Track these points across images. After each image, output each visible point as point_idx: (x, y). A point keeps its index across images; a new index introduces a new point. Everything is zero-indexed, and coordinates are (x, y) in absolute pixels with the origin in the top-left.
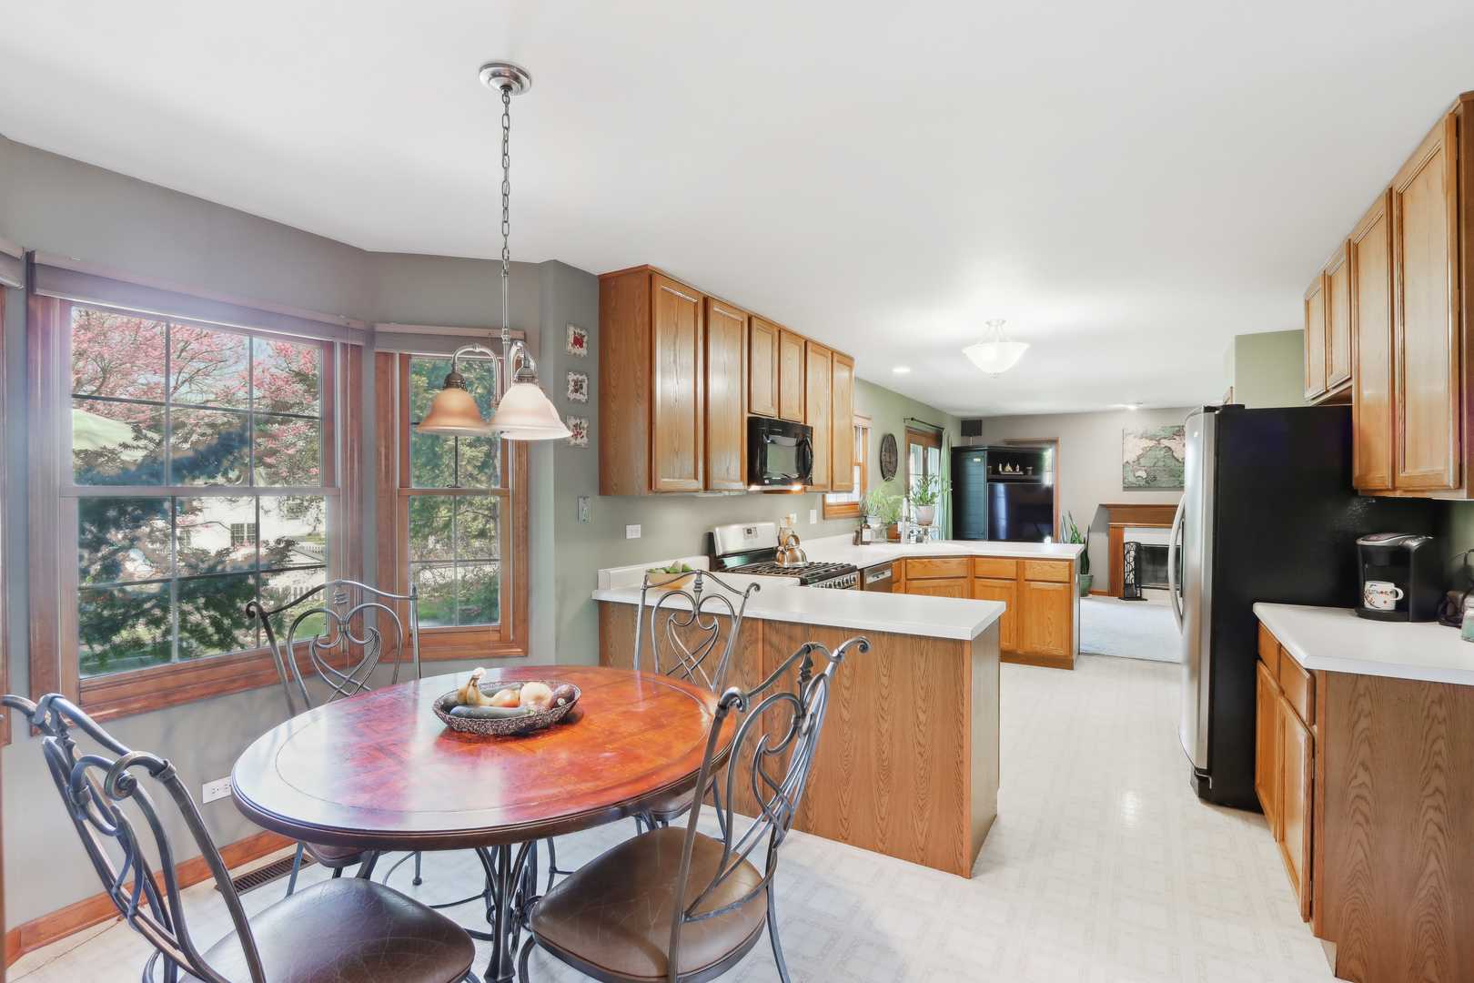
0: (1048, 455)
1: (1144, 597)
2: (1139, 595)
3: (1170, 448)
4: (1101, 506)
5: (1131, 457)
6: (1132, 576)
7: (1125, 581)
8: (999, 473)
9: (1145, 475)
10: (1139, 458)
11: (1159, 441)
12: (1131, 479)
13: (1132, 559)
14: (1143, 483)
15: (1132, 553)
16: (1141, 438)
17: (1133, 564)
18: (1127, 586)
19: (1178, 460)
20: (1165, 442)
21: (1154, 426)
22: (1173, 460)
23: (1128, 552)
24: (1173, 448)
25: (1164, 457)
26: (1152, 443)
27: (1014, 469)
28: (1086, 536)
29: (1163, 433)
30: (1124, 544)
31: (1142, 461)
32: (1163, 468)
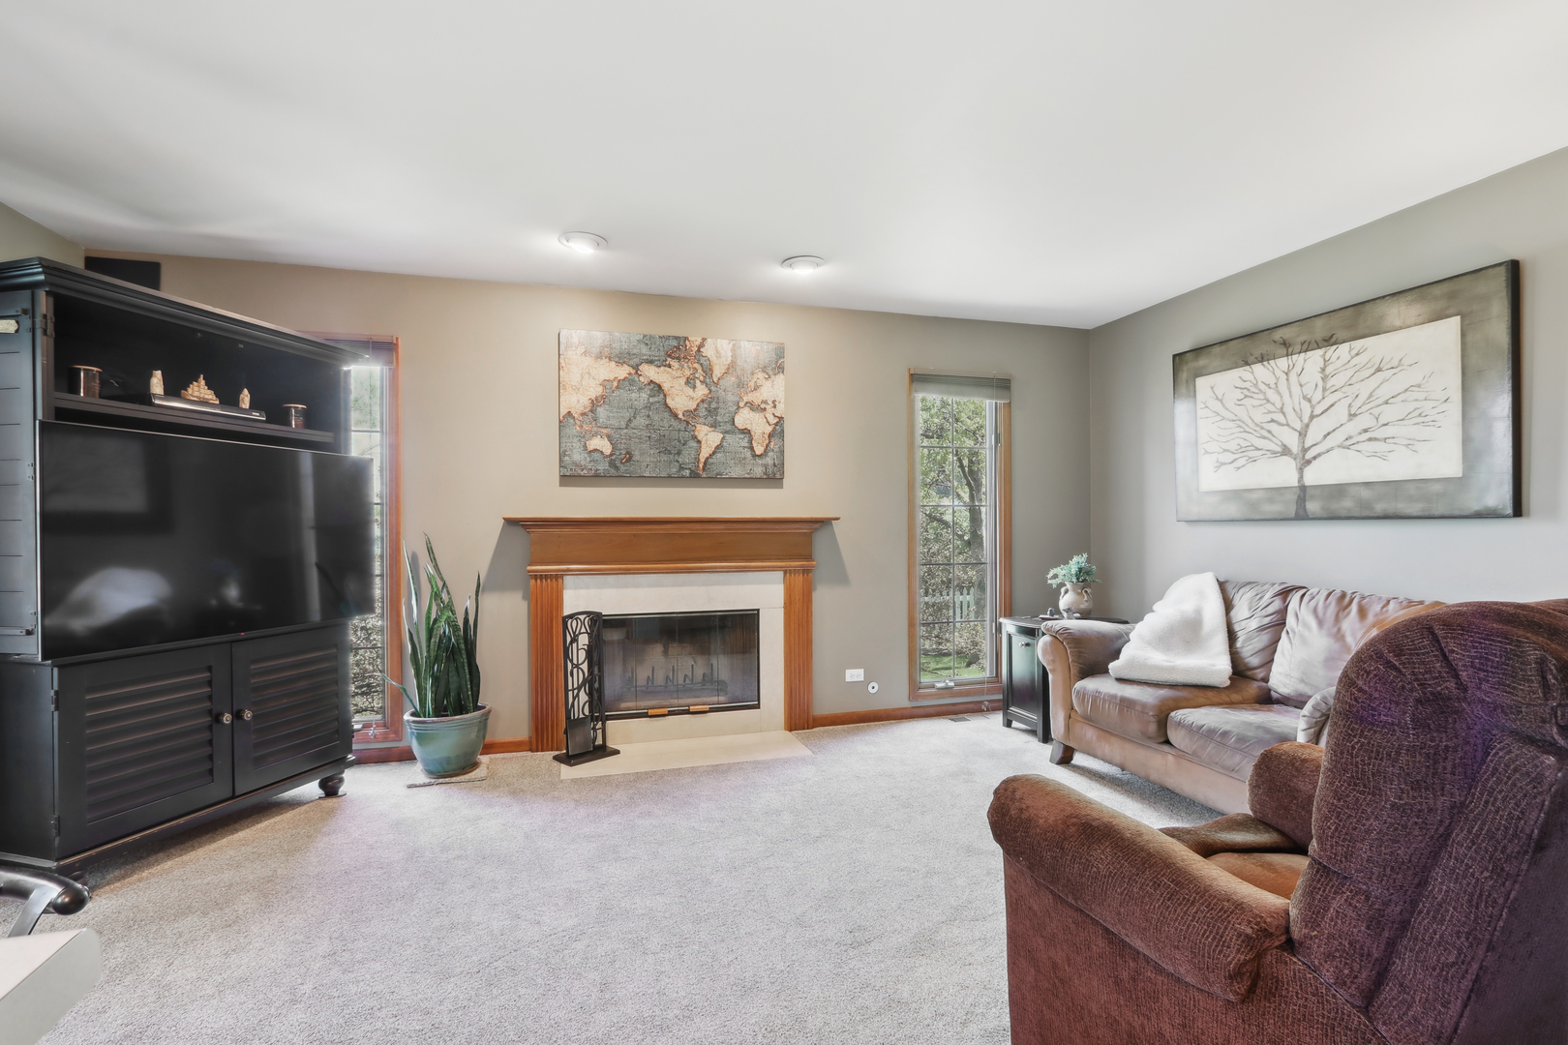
0: (362, 374)
1: (611, 744)
2: (599, 741)
3: (660, 387)
4: (511, 522)
5: (576, 401)
6: (583, 697)
7: (568, 712)
8: (146, 398)
9: (606, 447)
10: (595, 404)
11: (636, 368)
12: (578, 456)
13: (582, 655)
14: (603, 467)
15: (584, 640)
16: (599, 356)
17: (585, 667)
18: (573, 724)
19: (676, 416)
20: (650, 372)
21: (627, 330)
22: (666, 415)
23: (575, 640)
24: (666, 387)
25: (648, 407)
26: (623, 372)
27: (229, 399)
28: (470, 604)
29: (645, 350)
30: (565, 619)
31: (602, 412)
32: (645, 434)
